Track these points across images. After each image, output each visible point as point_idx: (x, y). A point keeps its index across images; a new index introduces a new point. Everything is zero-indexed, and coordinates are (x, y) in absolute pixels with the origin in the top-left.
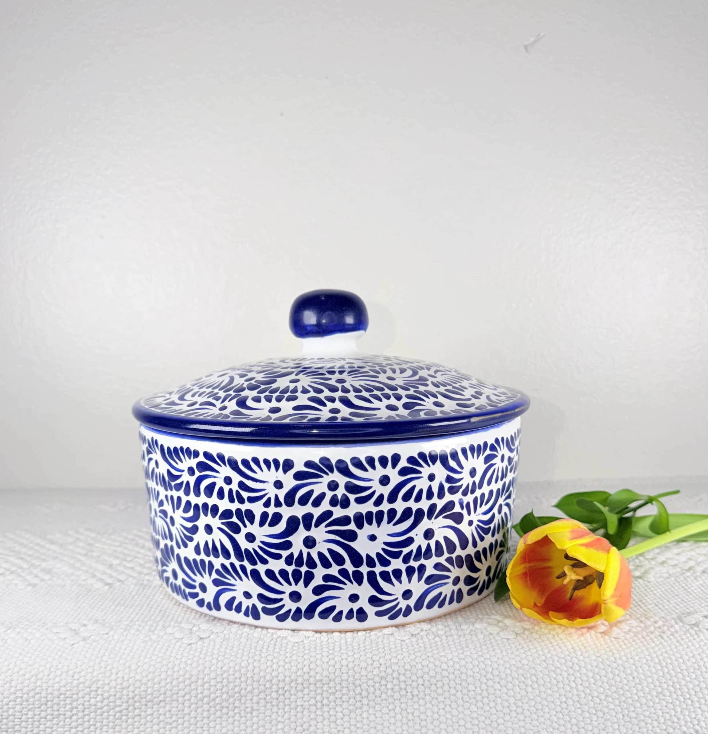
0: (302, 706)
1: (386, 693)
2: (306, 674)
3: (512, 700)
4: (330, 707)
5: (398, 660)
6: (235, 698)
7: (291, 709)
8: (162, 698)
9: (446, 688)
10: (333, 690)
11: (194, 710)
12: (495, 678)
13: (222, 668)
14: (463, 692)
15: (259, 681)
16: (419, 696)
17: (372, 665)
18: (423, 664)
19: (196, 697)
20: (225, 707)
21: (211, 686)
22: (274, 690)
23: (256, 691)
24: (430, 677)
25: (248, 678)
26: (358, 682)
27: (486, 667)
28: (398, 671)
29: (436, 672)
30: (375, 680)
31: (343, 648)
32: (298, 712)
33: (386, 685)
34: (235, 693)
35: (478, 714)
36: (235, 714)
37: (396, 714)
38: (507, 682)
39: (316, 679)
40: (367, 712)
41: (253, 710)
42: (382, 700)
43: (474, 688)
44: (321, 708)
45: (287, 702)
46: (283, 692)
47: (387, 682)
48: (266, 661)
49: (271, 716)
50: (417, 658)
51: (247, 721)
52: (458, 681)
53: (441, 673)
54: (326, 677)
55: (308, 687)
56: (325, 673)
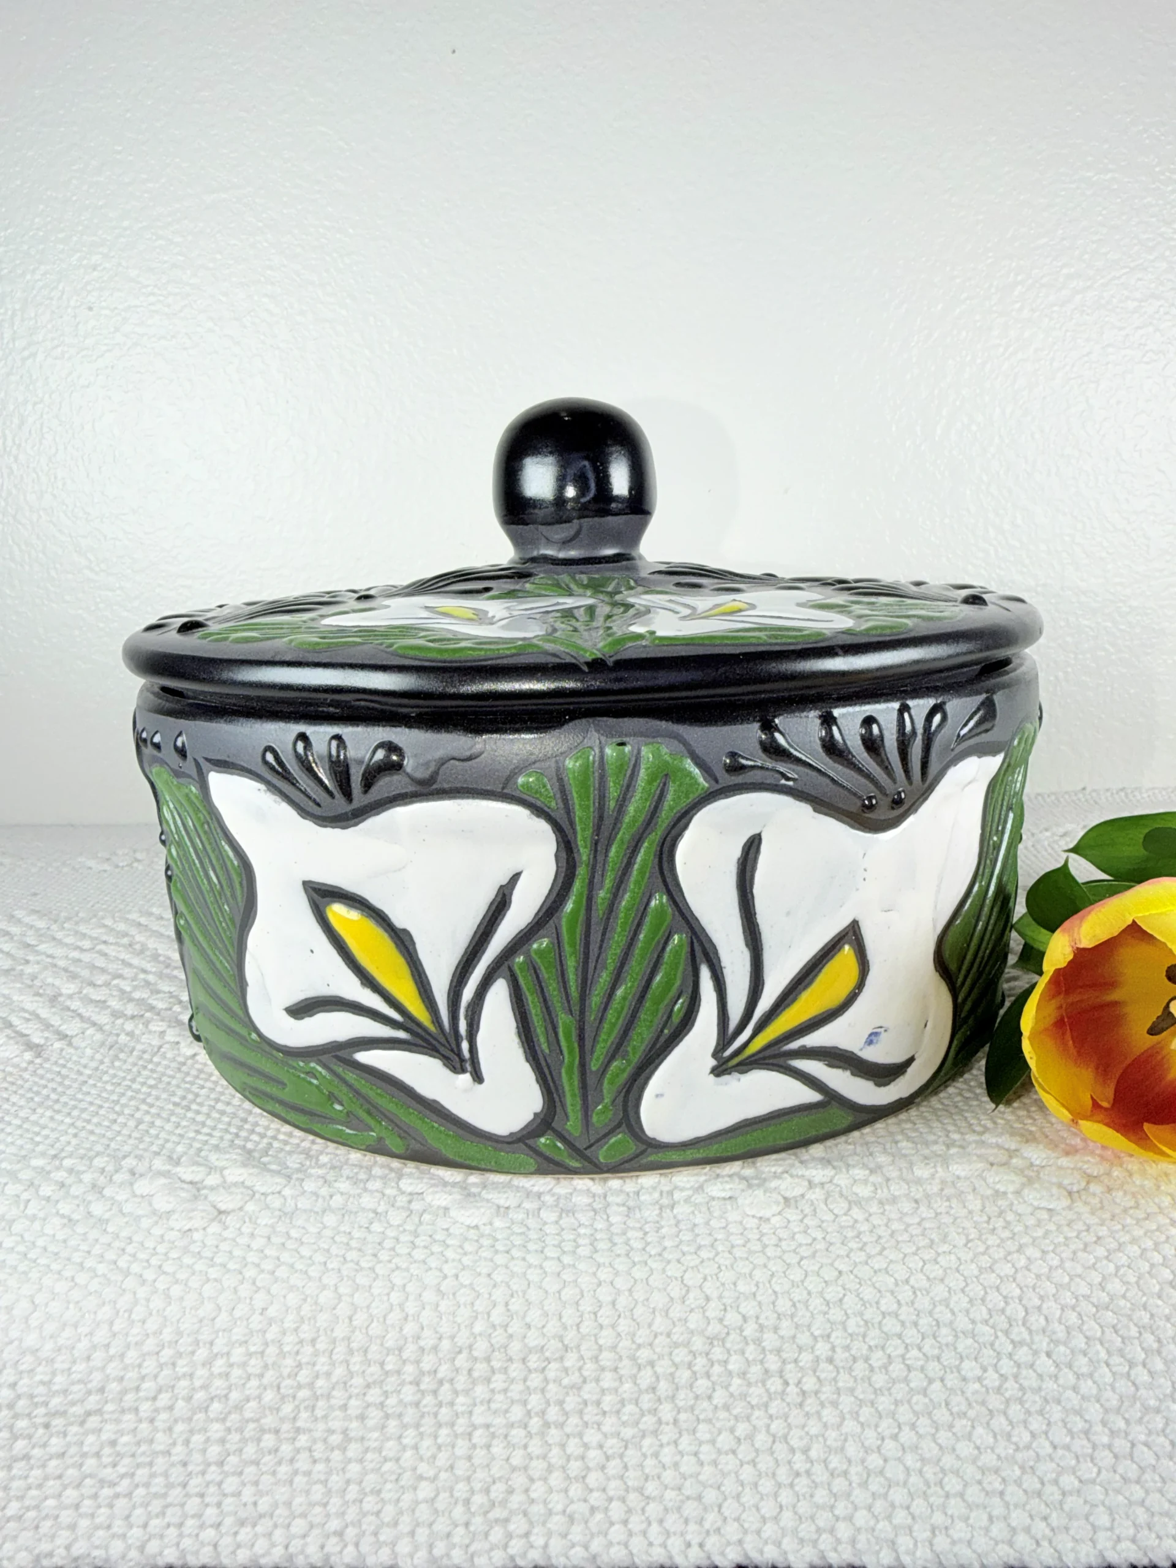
0: (487, 1426)
1: (727, 1387)
2: (500, 1331)
3: (1094, 1411)
4: (568, 1430)
5: (757, 1285)
6: (297, 1403)
7: (456, 1436)
8: (93, 1401)
9: (897, 1369)
10: (575, 1378)
11: (180, 1441)
12: (1037, 1338)
13: (264, 1309)
14: (949, 1384)
15: (366, 1351)
16: (823, 1397)
17: (683, 1300)
18: (828, 1297)
19: (189, 1399)
20: (270, 1431)
21: (231, 1365)
22: (409, 1379)
23: (357, 1381)
24: (851, 1335)
25: (334, 1341)
26: (644, 1354)
27: (1007, 1303)
28: (757, 1318)
29: (866, 1322)
30: (694, 1348)
31: (601, 1245)
32: (474, 1447)
33: (726, 1362)
34: (300, 1387)
35: (999, 1457)
36: (298, 1451)
37: (757, 1451)
38: (1073, 1352)
39: (526, 1345)
40: (672, 1447)
41: (347, 1438)
42: (716, 1407)
43: (979, 1372)
44: (542, 1434)
45: (445, 1413)
46: (433, 1386)
47: (728, 1351)
48: (386, 1291)
49: (398, 1460)
50: (809, 1279)
51: (329, 1473)
52: (928, 1345)
53: (880, 1323)
54: (554, 1337)
55: (505, 1370)
56: (552, 1327)
